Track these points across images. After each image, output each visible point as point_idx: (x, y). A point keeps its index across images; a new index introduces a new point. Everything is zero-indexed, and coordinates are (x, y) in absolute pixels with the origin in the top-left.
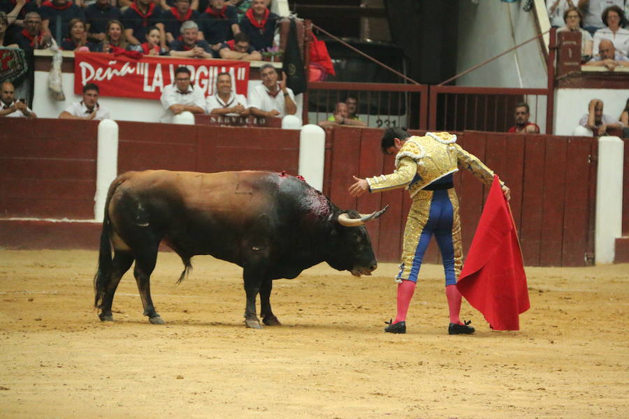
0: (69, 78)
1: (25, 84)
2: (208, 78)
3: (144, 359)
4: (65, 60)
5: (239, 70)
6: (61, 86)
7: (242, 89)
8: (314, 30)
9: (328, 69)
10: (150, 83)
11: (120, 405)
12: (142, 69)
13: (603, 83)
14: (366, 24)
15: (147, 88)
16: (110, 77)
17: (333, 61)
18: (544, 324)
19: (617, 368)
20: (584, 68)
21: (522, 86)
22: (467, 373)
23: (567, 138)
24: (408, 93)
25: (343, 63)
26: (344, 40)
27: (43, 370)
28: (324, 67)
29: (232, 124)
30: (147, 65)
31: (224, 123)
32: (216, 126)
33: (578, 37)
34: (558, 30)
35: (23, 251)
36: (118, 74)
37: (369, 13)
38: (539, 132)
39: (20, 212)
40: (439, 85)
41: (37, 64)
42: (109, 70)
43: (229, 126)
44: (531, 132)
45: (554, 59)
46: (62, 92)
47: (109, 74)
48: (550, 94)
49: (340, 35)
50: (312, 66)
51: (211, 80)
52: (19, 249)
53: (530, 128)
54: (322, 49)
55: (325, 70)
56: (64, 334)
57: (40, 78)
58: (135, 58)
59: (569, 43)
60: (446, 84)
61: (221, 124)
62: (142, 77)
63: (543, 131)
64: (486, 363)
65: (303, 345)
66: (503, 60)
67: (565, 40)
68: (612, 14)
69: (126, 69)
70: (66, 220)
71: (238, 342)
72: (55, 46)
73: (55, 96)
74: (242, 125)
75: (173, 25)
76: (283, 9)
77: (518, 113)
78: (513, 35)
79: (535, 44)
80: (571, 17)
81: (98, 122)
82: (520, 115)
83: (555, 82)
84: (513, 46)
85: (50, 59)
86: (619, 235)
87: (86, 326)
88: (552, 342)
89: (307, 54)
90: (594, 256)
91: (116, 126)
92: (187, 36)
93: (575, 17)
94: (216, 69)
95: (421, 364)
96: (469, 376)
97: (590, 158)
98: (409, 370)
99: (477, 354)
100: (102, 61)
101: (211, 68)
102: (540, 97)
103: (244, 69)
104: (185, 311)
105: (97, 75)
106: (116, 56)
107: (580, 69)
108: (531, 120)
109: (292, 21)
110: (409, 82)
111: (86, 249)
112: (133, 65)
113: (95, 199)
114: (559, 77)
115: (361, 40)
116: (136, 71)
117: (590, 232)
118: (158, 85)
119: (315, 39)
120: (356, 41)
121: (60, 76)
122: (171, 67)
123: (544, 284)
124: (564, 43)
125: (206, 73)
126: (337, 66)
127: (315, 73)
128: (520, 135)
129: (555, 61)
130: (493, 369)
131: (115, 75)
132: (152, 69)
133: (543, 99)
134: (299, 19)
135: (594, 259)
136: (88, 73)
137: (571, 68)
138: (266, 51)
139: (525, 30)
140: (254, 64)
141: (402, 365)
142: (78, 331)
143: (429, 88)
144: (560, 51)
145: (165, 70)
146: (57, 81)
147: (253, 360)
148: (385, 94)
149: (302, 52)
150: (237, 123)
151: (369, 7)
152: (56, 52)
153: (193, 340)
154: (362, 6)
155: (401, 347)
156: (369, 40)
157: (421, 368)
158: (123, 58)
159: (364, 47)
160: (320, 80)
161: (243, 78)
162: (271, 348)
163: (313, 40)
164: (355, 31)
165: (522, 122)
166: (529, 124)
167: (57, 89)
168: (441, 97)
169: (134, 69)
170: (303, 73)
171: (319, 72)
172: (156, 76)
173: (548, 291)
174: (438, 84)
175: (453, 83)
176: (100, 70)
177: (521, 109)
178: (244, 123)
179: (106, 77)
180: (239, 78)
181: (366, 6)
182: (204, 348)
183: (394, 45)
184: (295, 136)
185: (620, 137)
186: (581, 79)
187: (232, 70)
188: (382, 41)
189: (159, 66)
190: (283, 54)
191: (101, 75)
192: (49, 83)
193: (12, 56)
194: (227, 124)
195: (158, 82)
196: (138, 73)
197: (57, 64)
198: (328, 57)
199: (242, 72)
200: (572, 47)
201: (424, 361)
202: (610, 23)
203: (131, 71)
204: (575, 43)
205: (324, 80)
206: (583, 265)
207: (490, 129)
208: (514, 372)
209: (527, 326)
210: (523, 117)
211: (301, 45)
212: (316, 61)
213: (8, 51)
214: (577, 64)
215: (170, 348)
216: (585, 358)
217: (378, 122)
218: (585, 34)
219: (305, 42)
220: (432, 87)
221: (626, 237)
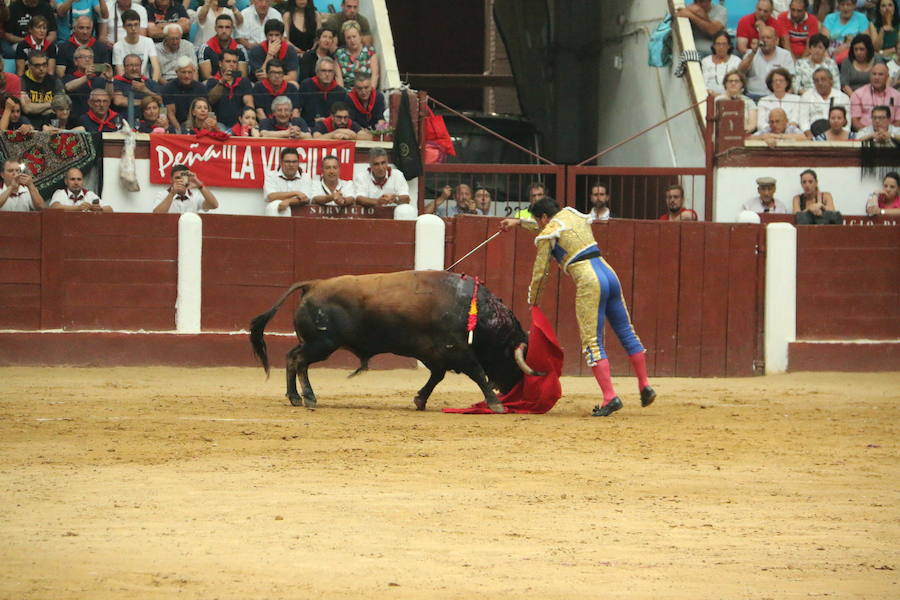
0: (144, 165)
1: (93, 174)
2: (306, 161)
3: (237, 496)
4: (139, 143)
5: (343, 151)
6: (135, 174)
7: (347, 174)
8: (430, 103)
9: (447, 149)
10: (239, 169)
11: (209, 554)
12: (230, 153)
13: (771, 159)
14: (490, 95)
15: (235, 175)
16: (191, 163)
17: (453, 139)
18: (707, 447)
19: (796, 498)
20: (748, 143)
21: (675, 165)
22: (619, 508)
23: (729, 226)
24: (541, 176)
25: (465, 142)
26: (465, 114)
27: (117, 511)
28: (443, 146)
29: (335, 214)
30: (235, 147)
31: (325, 215)
32: (318, 218)
33: (740, 106)
34: (716, 99)
35: (94, 370)
36: (201, 159)
37: (493, 81)
38: (696, 219)
39: (89, 323)
40: (579, 166)
41: (106, 149)
42: (190, 154)
43: (332, 218)
44: (687, 219)
45: (712, 132)
46: (136, 181)
47: (191, 159)
48: (708, 173)
49: (461, 108)
50: (428, 145)
51: (310, 164)
52: (89, 366)
53: (686, 214)
54: (440, 126)
55: (444, 149)
56: (143, 467)
57: (110, 165)
58: (220, 140)
59: (730, 113)
60: (585, 164)
61: (321, 215)
62: (230, 162)
63: (701, 218)
64: (642, 495)
65: (422, 476)
66: (653, 135)
67: (725, 110)
68: (777, 77)
69: (210, 153)
70: (142, 331)
71: (347, 475)
72: (127, 127)
73: (128, 187)
74: (346, 216)
75: (264, 100)
76: (393, 80)
77: (670, 197)
78: (664, 106)
79: (690, 116)
80: (732, 81)
81: (179, 215)
82: (673, 199)
83: (714, 161)
84: (664, 119)
85: (122, 143)
86: (792, 338)
87: (166, 457)
88: (719, 469)
89: (422, 131)
90: (764, 364)
91: (199, 220)
92: (279, 113)
93: (736, 81)
94: (316, 150)
95: (564, 497)
96: (621, 511)
97: (758, 249)
98: (550, 505)
99: (631, 484)
100: (181, 144)
101: (310, 150)
102: (696, 177)
103: (348, 150)
104: (284, 438)
105: (177, 159)
106: (198, 138)
107: (743, 145)
108: (687, 205)
109: (404, 92)
110: (542, 162)
111: (166, 365)
112: (218, 148)
113: (176, 306)
114: (720, 154)
115: (485, 115)
116: (222, 153)
117: (759, 336)
118: (247, 171)
119: (432, 113)
120: (479, 115)
121: (133, 162)
122: (263, 149)
123: (706, 398)
124: (725, 114)
125: (304, 156)
126: (458, 144)
127: (432, 154)
128: (674, 223)
129: (714, 135)
130: (649, 502)
131: (197, 160)
132: (241, 152)
133: (701, 180)
134: (412, 91)
135: (763, 367)
136: (166, 159)
137: (732, 143)
138: (374, 128)
139: (678, 99)
140: (360, 144)
141: (542, 498)
142: (158, 463)
143: (566, 169)
144: (720, 123)
145: (256, 153)
146: (130, 169)
147: (365, 496)
148: (514, 177)
149: (417, 129)
150: (341, 214)
151: (494, 75)
152: (128, 134)
153: (294, 472)
154: (485, 74)
155: (540, 477)
156: (494, 114)
157: (564, 502)
158: (206, 140)
159: (489, 122)
160: (438, 161)
161: (347, 161)
162: (387, 480)
163: (429, 115)
164: (478, 104)
165: (675, 207)
166: (684, 210)
167: (131, 178)
168: (580, 179)
169: (219, 153)
170: (418, 154)
171: (436, 152)
172: (245, 160)
173: (712, 407)
174: (576, 164)
175: (594, 163)
176: (180, 155)
177: (674, 192)
178: (350, 214)
179: (187, 163)
180: (343, 161)
181: (491, 73)
182: (306, 482)
183: (524, 119)
184: (410, 227)
185: (792, 223)
186: (744, 155)
187: (334, 152)
188: (509, 114)
189: (249, 148)
190: (394, 131)
191: (181, 161)
192: (120, 171)
193: (77, 141)
194: (329, 216)
195: (248, 168)
196: (224, 157)
197: (130, 149)
198: (447, 133)
199: (346, 155)
200: (733, 118)
201: (569, 494)
202: (774, 87)
203: (216, 156)
204: (737, 114)
205: (443, 162)
206: (751, 374)
207: (639, 216)
208: (675, 505)
209: (689, 449)
210: (677, 201)
211: (415, 121)
212: (432, 140)
213: (73, 135)
214: (740, 138)
215: (267, 483)
216: (758, 486)
217: (506, 209)
218: (748, 102)
219: (420, 117)
220: (569, 167)
221: (800, 341)
